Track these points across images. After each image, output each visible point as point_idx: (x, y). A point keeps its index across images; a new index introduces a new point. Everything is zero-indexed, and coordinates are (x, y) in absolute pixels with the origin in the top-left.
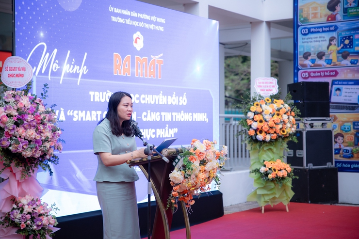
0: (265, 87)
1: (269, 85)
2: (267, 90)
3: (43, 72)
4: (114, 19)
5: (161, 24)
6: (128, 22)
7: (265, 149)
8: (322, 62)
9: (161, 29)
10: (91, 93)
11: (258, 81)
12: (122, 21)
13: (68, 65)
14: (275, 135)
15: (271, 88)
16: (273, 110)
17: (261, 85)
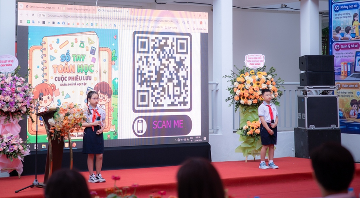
0: (254, 61)
1: (257, 60)
2: (256, 64)
7: (250, 111)
8: (348, 36)
11: (248, 57)
14: (255, 100)
15: (259, 63)
16: (254, 80)
17: (250, 60)
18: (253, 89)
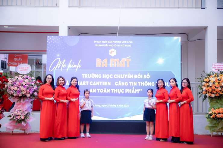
0: (218, 68)
1: (221, 67)
3: (58, 68)
4: (97, 45)
5: (129, 44)
6: (106, 45)
9: (130, 46)
10: (83, 75)
12: (102, 45)
13: (71, 65)
14: (217, 94)
16: (216, 80)
17: (216, 67)
18: (215, 86)
